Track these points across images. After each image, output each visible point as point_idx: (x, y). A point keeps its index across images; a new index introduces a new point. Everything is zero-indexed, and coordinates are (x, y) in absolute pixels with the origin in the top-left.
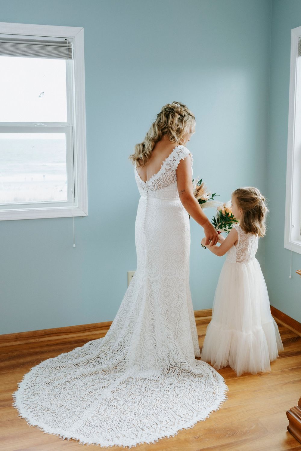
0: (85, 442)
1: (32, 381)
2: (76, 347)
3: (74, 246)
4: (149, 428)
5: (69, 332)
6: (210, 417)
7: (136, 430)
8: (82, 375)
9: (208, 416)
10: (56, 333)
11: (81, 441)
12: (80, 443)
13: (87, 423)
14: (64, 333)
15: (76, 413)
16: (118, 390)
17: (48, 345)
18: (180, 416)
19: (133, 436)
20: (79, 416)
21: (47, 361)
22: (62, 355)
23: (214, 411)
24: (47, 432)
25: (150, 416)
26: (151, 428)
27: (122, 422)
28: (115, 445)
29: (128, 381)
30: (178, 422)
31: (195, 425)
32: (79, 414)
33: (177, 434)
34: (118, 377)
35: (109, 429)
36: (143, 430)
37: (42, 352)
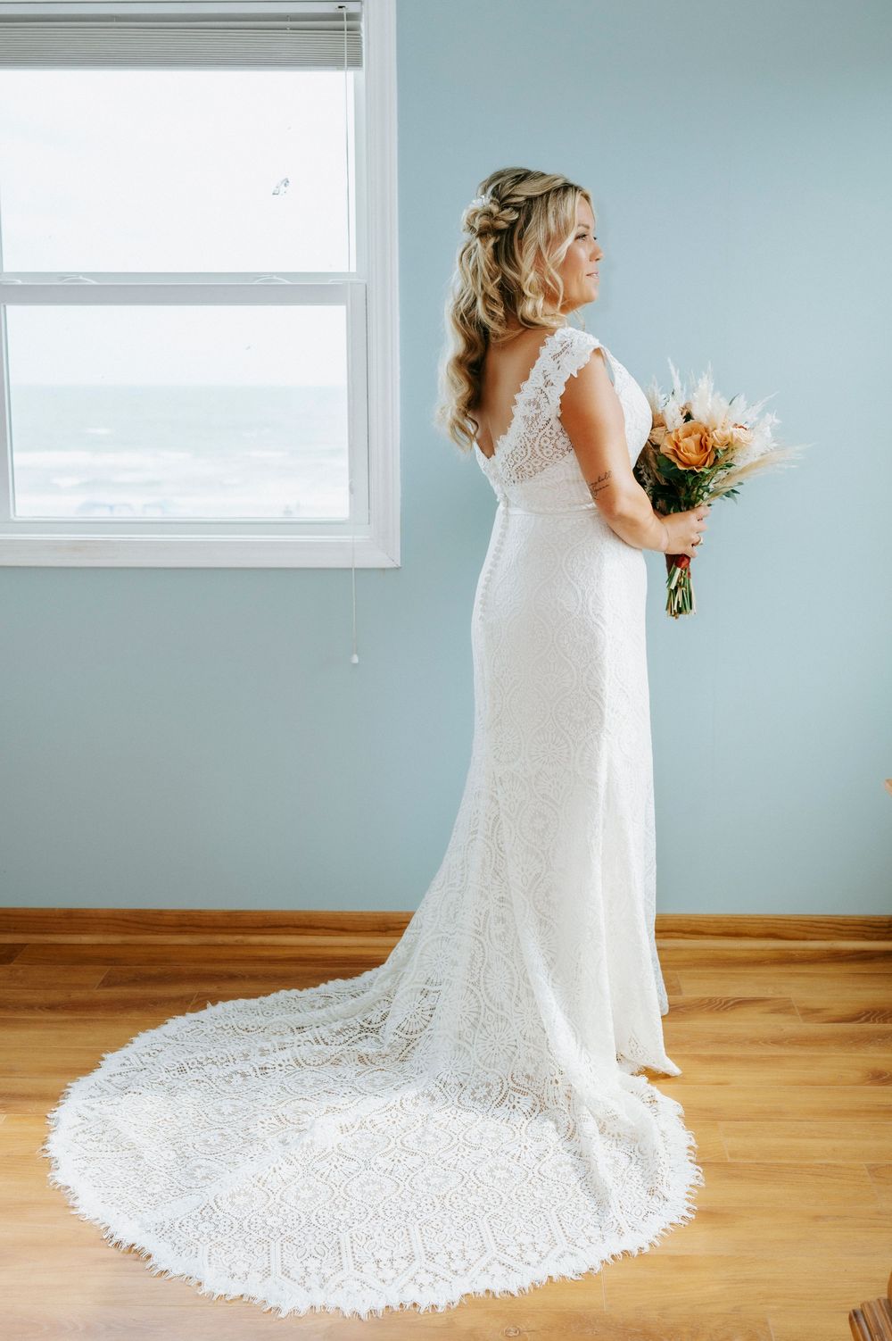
0: (163, 1267)
1: (147, 1056)
2: (334, 977)
3: (355, 659)
4: (381, 1265)
5: (336, 929)
6: (600, 1273)
7: (338, 1262)
8: (292, 1062)
9: (598, 1267)
10: (296, 927)
11: (154, 1260)
12: (148, 1267)
13: (208, 1210)
14: (318, 928)
15: (199, 1173)
16: (368, 1125)
17: (261, 960)
18: (502, 1248)
19: (313, 1282)
20: (203, 1183)
21: (230, 1005)
22: (283, 993)
23: (625, 1253)
24: (81, 1211)
25: (410, 1227)
26: (390, 1265)
27: (313, 1229)
28: (242, 1296)
29: (416, 1104)
30: (484, 1265)
31: (535, 1288)
32: (204, 1178)
33: (456, 1304)
34: (394, 1087)
35: (259, 1241)
36: (359, 1266)
37: (232, 977)
